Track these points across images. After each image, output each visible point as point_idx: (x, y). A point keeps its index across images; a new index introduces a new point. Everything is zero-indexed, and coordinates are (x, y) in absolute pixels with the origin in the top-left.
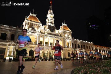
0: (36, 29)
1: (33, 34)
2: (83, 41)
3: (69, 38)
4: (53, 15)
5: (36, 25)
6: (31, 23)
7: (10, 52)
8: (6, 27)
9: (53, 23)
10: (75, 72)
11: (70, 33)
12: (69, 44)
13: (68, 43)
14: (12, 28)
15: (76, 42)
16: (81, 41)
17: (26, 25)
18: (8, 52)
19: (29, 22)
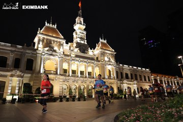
0: (56, 48)
1: (52, 57)
2: (134, 67)
3: (111, 63)
4: (84, 25)
5: (57, 42)
6: (47, 39)
7: (13, 88)
8: (5, 46)
9: (84, 39)
10: (121, 119)
11: (112, 54)
12: (112, 73)
13: (110, 71)
14: (16, 47)
15: (123, 69)
16: (131, 67)
17: (39, 43)
18: (10, 88)
19: (44, 38)
